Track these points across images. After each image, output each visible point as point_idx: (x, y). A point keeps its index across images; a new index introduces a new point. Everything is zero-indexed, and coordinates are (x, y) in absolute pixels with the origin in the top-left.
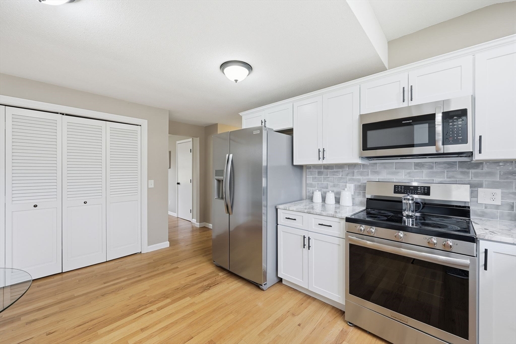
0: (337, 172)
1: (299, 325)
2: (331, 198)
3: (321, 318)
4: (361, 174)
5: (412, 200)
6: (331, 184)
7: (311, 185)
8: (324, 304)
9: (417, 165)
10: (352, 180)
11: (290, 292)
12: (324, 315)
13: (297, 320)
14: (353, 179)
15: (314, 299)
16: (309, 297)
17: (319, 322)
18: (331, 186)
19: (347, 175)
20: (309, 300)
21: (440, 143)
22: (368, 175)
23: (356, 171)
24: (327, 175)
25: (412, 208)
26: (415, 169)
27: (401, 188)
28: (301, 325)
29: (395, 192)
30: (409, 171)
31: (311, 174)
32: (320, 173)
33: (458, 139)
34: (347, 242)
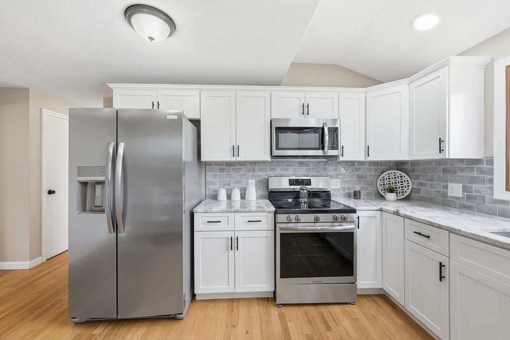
0: (239, 169)
1: (247, 333)
2: (236, 194)
3: (258, 315)
4: (261, 170)
5: (306, 190)
6: (233, 180)
7: (212, 183)
8: (250, 300)
9: (300, 163)
10: (253, 177)
11: (212, 305)
12: (257, 310)
13: (241, 328)
14: (253, 175)
15: (238, 300)
16: (232, 300)
17: (258, 318)
18: (234, 183)
19: (249, 171)
20: (235, 304)
21: (326, 149)
22: (266, 171)
23: (256, 168)
24: (229, 172)
25: (307, 196)
26: (299, 166)
27: (294, 181)
28: (249, 332)
29: (290, 185)
30: (295, 168)
31: (212, 171)
32: (222, 170)
33: (334, 146)
34: (278, 232)
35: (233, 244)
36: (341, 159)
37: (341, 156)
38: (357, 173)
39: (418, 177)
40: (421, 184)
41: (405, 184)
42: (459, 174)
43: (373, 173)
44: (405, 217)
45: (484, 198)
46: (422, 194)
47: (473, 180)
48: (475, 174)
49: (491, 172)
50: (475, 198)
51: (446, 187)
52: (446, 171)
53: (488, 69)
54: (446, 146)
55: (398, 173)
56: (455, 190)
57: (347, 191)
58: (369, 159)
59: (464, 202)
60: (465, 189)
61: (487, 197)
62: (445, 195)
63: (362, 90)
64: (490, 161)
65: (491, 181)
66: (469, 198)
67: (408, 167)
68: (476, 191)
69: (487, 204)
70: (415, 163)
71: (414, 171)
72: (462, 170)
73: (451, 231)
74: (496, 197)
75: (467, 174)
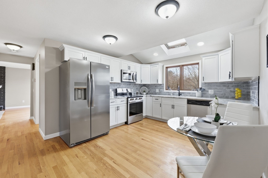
21: (134, 80)
23: (112, 85)
33: (136, 80)
34: (129, 103)
35: (118, 109)
36: (136, 83)
37: (136, 82)
38: (136, 87)
39: (149, 88)
40: (150, 90)
41: (146, 90)
42: (158, 87)
43: (139, 87)
44: (152, 96)
45: (162, 92)
46: (150, 92)
47: (161, 88)
48: (161, 87)
49: (163, 87)
50: (161, 92)
51: (156, 90)
52: (156, 87)
53: (163, 66)
54: (158, 81)
55: (145, 87)
56: (157, 91)
57: (134, 93)
58: (142, 83)
59: (159, 93)
60: (159, 90)
61: (163, 92)
62: (155, 92)
63: (140, 64)
64: (163, 85)
65: (163, 88)
66: (160, 92)
67: (147, 86)
68: (161, 91)
69: (163, 93)
70: (148, 85)
71: (148, 87)
72: (159, 86)
73: (162, 97)
74: (164, 91)
75: (159, 87)
